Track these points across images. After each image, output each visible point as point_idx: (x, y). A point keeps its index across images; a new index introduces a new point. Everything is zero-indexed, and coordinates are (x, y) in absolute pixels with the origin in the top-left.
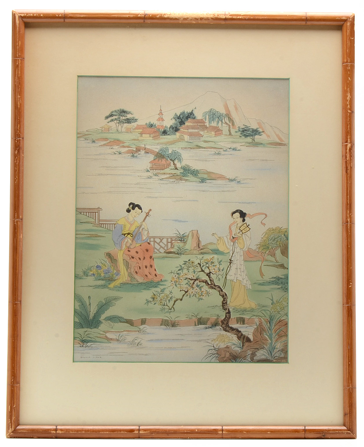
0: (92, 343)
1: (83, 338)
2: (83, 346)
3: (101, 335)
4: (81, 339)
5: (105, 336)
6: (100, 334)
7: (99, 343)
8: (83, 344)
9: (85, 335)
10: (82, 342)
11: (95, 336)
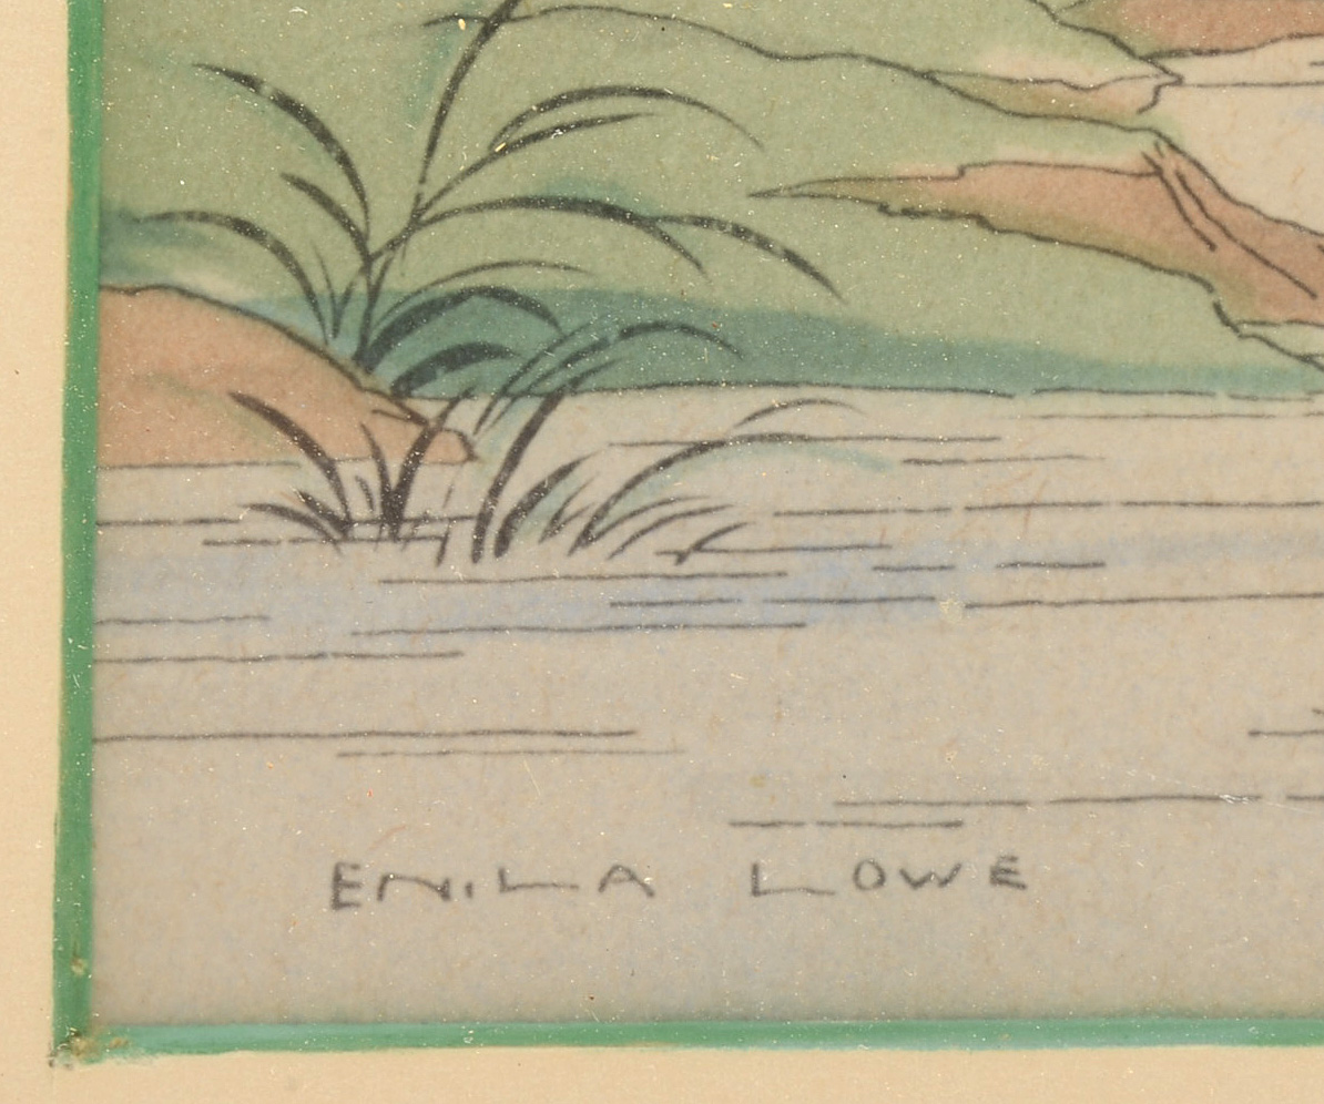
0: (717, 412)
1: (385, 222)
2: (392, 507)
3: (1013, 143)
4: (343, 265)
5: (1128, 152)
6: (976, 96)
7: (936, 414)
8: (396, 440)
9: (467, 135)
10: (368, 356)
11: (794, 167)
